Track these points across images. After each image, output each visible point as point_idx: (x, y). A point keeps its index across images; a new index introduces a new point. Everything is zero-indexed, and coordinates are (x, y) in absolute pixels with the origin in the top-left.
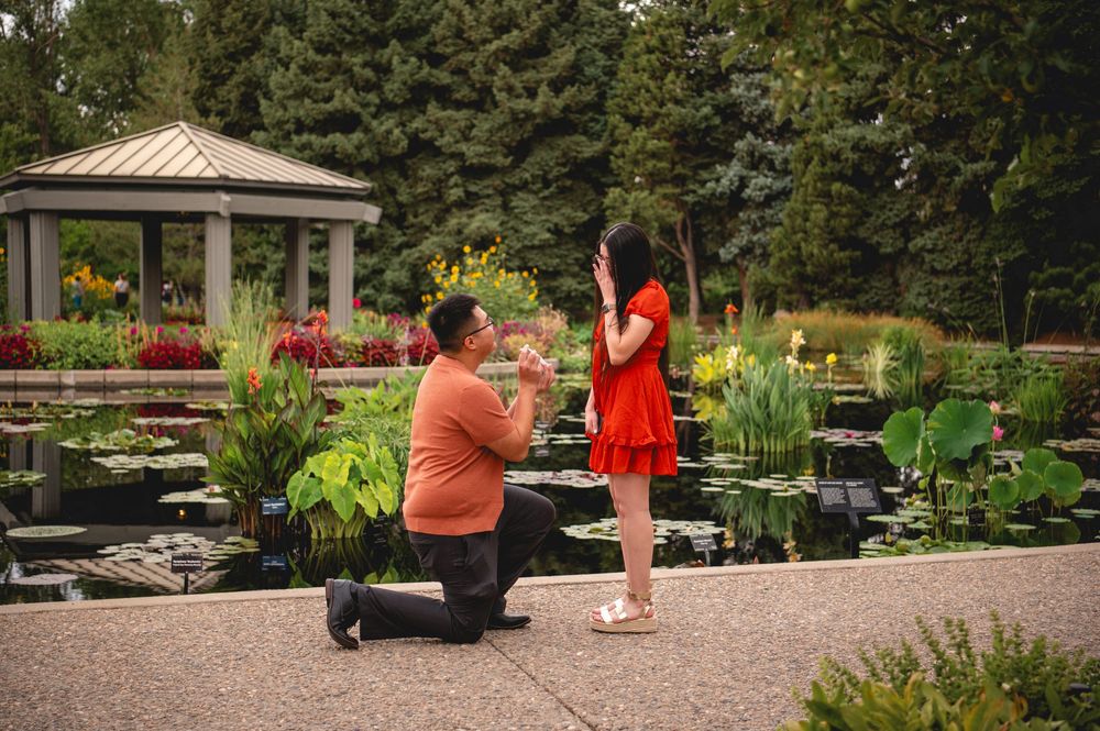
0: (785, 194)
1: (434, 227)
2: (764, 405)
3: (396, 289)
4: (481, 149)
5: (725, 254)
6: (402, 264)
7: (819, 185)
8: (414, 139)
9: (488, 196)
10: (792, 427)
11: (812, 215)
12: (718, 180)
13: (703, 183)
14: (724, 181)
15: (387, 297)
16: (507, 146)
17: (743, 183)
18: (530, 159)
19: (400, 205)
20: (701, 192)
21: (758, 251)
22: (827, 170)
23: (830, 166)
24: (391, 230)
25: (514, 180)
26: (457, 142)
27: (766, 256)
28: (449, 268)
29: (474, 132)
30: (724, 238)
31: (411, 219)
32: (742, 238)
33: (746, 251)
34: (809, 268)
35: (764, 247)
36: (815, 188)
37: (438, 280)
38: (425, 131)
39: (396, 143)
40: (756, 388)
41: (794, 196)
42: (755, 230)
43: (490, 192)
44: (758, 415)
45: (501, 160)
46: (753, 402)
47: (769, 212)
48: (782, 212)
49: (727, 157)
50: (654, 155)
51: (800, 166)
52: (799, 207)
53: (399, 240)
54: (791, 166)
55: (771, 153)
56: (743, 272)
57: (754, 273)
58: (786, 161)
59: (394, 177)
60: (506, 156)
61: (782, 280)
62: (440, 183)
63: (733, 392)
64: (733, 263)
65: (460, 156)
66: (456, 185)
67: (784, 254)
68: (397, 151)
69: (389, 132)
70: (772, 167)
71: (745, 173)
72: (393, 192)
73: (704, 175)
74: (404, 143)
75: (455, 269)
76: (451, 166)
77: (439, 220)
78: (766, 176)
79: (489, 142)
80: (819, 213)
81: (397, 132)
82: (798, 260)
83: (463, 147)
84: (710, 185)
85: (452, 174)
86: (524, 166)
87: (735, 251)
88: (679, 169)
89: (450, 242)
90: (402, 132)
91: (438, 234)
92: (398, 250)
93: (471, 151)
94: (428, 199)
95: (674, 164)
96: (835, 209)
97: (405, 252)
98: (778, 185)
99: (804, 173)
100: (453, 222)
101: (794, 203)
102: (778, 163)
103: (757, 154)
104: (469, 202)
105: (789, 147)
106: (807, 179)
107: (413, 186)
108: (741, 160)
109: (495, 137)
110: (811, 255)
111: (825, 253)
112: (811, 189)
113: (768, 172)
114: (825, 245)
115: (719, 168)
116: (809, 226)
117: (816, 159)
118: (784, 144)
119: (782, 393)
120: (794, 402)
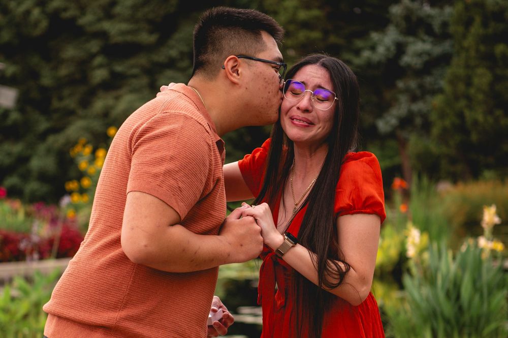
0: (444, 60)
1: (80, 112)
2: (453, 296)
3: (43, 177)
4: (124, 26)
5: (384, 125)
6: (49, 151)
7: (482, 48)
8: (54, 17)
9: (135, 76)
10: (488, 322)
11: (476, 81)
12: (373, 48)
13: (357, 52)
14: (381, 50)
15: (33, 186)
16: (150, 22)
17: (400, 48)
18: (178, 36)
19: (44, 90)
20: (357, 61)
21: (418, 121)
22: (490, 31)
23: (493, 27)
24: (35, 116)
25: (160, 57)
26: (99, 20)
27: (426, 126)
28: (94, 152)
29: (118, 9)
30: (382, 109)
31: (56, 104)
32: (402, 108)
33: (406, 122)
34: (474, 137)
35: (424, 116)
36: (477, 51)
37: (83, 165)
38: (65, 9)
39: (36, 24)
40: (444, 279)
41: (455, 61)
42: (414, 99)
43: (135, 71)
44: (447, 308)
45: (146, 38)
46: (441, 295)
47: (428, 80)
48: (442, 80)
49: (382, 24)
50: (306, 25)
51: (460, 29)
52: (461, 72)
53: (43, 125)
54: (452, 29)
55: (429, 16)
56: (403, 143)
57: (415, 143)
58: (445, 25)
59: (35, 60)
60: (151, 32)
61: (444, 150)
62: (84, 65)
63: (416, 282)
64: (392, 135)
65: (103, 35)
66: (100, 66)
67: (447, 123)
68: (38, 32)
69: (28, 13)
70: (430, 31)
71: (401, 38)
72: (35, 75)
73: (359, 43)
74: (44, 24)
75: (100, 153)
76: (94, 46)
77: (85, 103)
78: (424, 41)
79: (132, 19)
80: (482, 77)
81: (36, 12)
82: (461, 128)
83: (106, 25)
84: (366, 54)
85: (93, 56)
86: (172, 42)
87: (394, 121)
88: (333, 39)
89: (97, 125)
90: (43, 12)
91: (84, 117)
92: (43, 136)
93: (115, 29)
94: (71, 81)
95: (326, 33)
96: (499, 72)
97: (51, 139)
98: (438, 50)
99: (464, 36)
100: (99, 105)
101: (456, 67)
102: (436, 26)
103: (414, 19)
104: (114, 83)
105: (448, 10)
106: (469, 42)
107: (55, 68)
108: (397, 26)
109: (140, 14)
110: (475, 123)
111: (490, 119)
112: (473, 53)
113: (426, 37)
114: (490, 112)
115: (375, 36)
116: (472, 91)
117: (478, 20)
118: (441, 7)
119: (475, 282)
120: (490, 293)
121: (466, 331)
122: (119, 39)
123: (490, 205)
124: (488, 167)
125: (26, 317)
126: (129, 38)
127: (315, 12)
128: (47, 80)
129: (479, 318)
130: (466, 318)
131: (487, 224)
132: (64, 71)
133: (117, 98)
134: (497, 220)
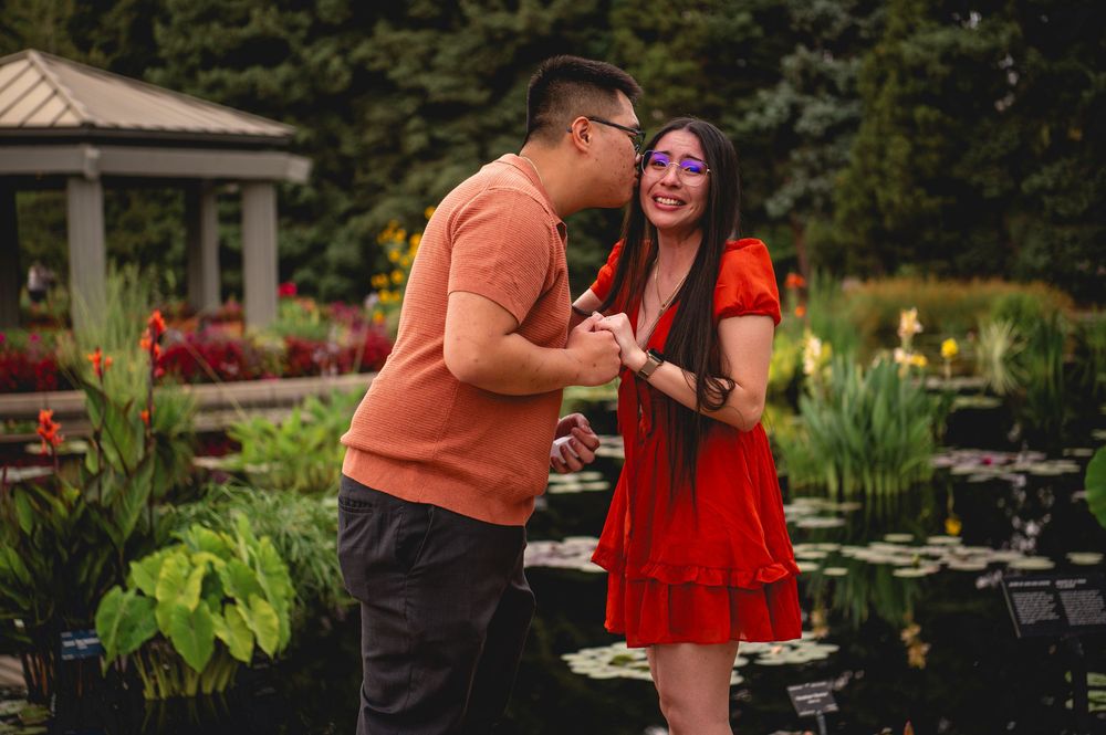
0: (851, 125)
1: (391, 188)
2: (863, 425)
3: (343, 270)
4: (447, 81)
5: (774, 207)
6: (350, 237)
7: (899, 111)
8: (359, 69)
9: (460, 144)
10: (907, 455)
11: (891, 152)
12: (761, 110)
13: (741, 115)
14: (771, 112)
15: (330, 281)
16: (479, 75)
17: (796, 111)
18: (514, 93)
19: (346, 160)
20: (741, 126)
21: (818, 202)
22: (908, 89)
23: (913, 85)
24: (333, 191)
25: (492, 119)
26: (417, 72)
27: (828, 209)
28: (408, 238)
29: (439, 59)
30: (772, 186)
31: (360, 177)
32: (796, 186)
33: (802, 203)
34: (889, 223)
35: (826, 196)
36: (893, 115)
37: (393, 256)
38: (373, 59)
39: (336, 77)
41: (864, 127)
42: (813, 174)
43: (461, 137)
44: (856, 439)
45: (475, 95)
46: (848, 421)
47: (830, 150)
48: (848, 149)
49: (772, 79)
50: (676, 81)
51: (871, 87)
52: (872, 140)
53: (344, 204)
54: (860, 87)
55: (831, 72)
56: (799, 230)
57: (814, 229)
58: (851, 81)
59: (334, 122)
60: (481, 89)
61: (851, 238)
62: (396, 129)
63: (816, 406)
64: (785, 219)
65: (420, 91)
66: (417, 131)
67: (855, 204)
68: (338, 87)
69: (325, 63)
70: (832, 89)
71: (797, 98)
72: (334, 142)
73: (743, 104)
74: (346, 78)
76: (409, 105)
77: (397, 177)
78: (825, 102)
79: (457, 72)
80: (899, 148)
81: (336, 63)
82: (872, 210)
83: (425, 80)
84: (752, 117)
85: (407, 118)
86: (507, 101)
87: (788, 202)
88: (710, 98)
89: (411, 205)
90: (345, 62)
91: (397, 195)
92: (344, 219)
93: (435, 83)
94: (380, 150)
95: (702, 90)
96: (919, 140)
97: (354, 222)
98: (842, 113)
99: (876, 96)
100: (415, 179)
101: (866, 135)
102: (841, 85)
103: (813, 74)
104: (434, 152)
105: (855, 63)
106: (881, 103)
107: (360, 133)
108: (792, 82)
109: (467, 65)
110: (890, 205)
111: (909, 201)
112: (887, 117)
113: (828, 97)
114: (908, 191)
115: (763, 95)
116: (886, 165)
117: (893, 76)
118: (847, 60)
119: (890, 405)
120: (910, 419)
121: (879, 468)
122: (439, 97)
123: (909, 308)
124: (907, 260)
125: (320, 447)
126: (454, 95)
127: (688, 65)
128: (348, 148)
129: (895, 451)
130: (879, 452)
131: (906, 332)
132: (370, 137)
133: (438, 171)
134: (917, 327)
